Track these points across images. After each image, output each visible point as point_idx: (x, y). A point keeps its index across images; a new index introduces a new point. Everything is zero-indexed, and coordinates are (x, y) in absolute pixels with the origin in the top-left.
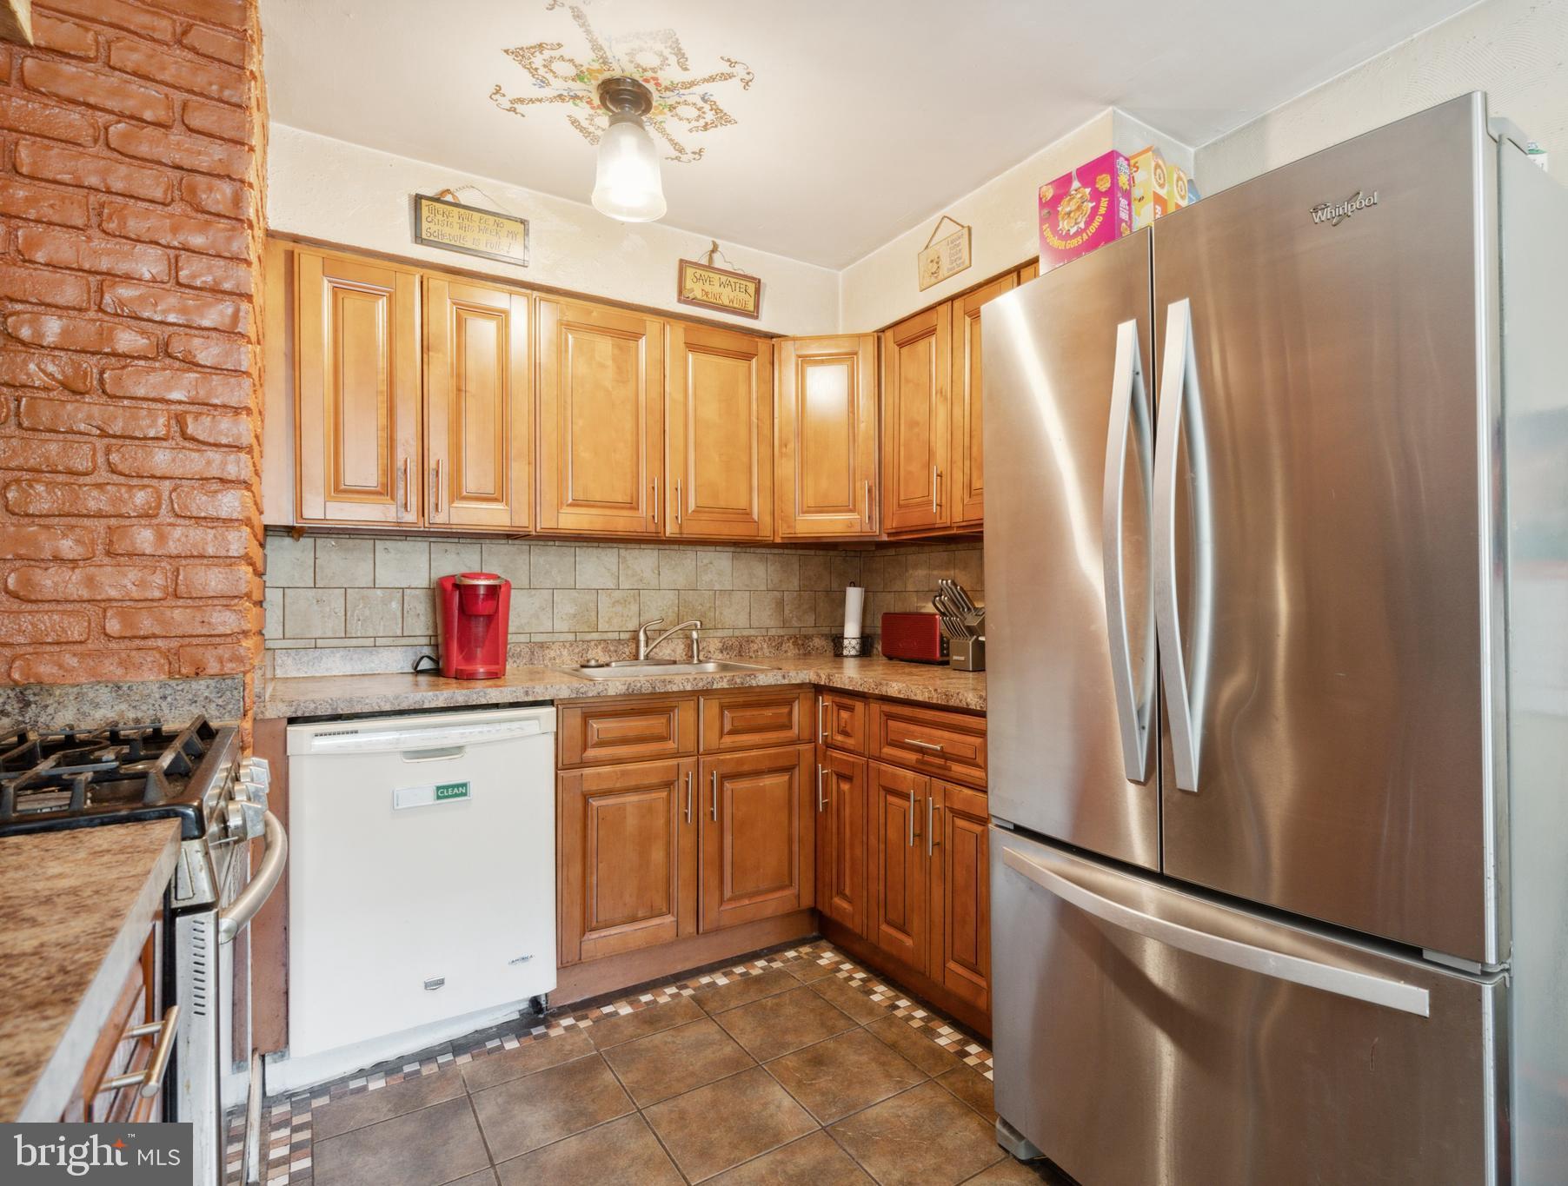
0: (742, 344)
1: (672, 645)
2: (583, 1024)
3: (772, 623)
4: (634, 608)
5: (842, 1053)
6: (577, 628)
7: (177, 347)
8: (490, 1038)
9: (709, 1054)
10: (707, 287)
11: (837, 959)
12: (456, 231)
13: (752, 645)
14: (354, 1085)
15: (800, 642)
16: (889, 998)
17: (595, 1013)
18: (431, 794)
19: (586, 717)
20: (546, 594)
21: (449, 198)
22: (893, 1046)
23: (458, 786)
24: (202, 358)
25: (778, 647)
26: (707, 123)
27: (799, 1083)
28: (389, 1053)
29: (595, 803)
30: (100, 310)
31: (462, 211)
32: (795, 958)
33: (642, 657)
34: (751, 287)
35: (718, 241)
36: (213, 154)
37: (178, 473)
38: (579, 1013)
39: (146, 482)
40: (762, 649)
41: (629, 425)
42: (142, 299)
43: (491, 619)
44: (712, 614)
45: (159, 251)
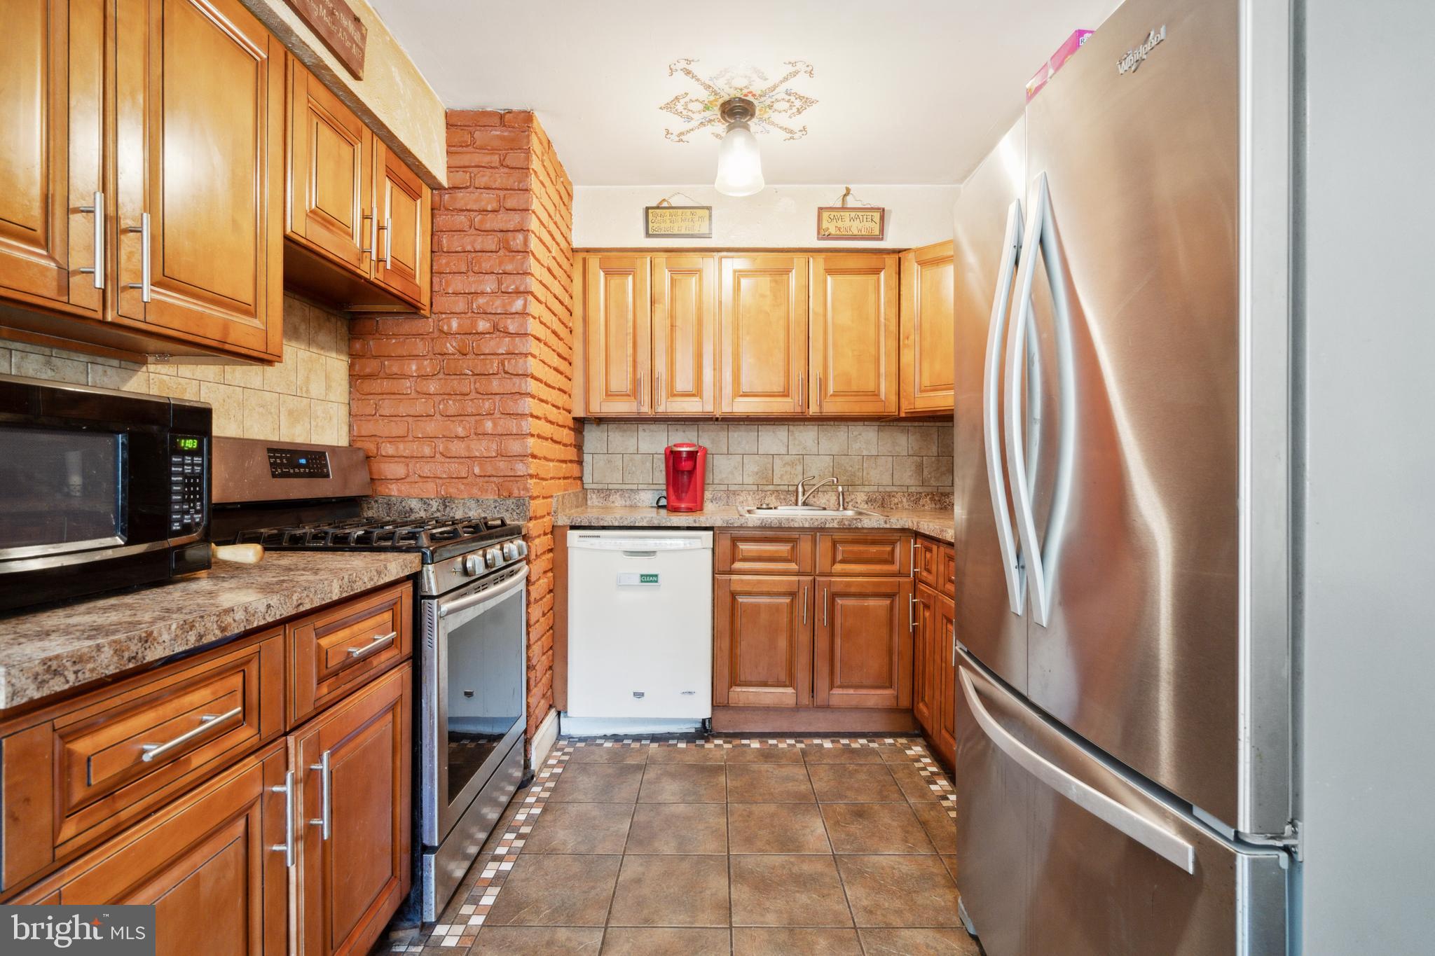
0: (873, 261)
1: (827, 497)
2: (726, 746)
3: (912, 482)
4: (800, 468)
5: (882, 815)
6: (759, 482)
7: (501, 326)
8: (673, 738)
9: (791, 786)
10: (840, 224)
11: (923, 753)
12: (668, 224)
13: (893, 499)
14: (599, 741)
15: (937, 498)
16: (945, 791)
17: (736, 742)
18: (638, 579)
19: (735, 541)
20: (739, 458)
21: (665, 204)
22: (924, 824)
23: (652, 576)
24: (512, 329)
25: (916, 501)
26: (798, 109)
27: (837, 823)
28: (621, 730)
29: (741, 599)
30: (473, 312)
31: (671, 210)
32: (890, 744)
33: (800, 503)
34: (877, 216)
35: (850, 186)
36: (513, 220)
37: (501, 391)
38: (728, 739)
39: (490, 396)
40: (902, 502)
41: (781, 335)
42: (487, 303)
43: (691, 472)
44: (861, 474)
45: (494, 277)
